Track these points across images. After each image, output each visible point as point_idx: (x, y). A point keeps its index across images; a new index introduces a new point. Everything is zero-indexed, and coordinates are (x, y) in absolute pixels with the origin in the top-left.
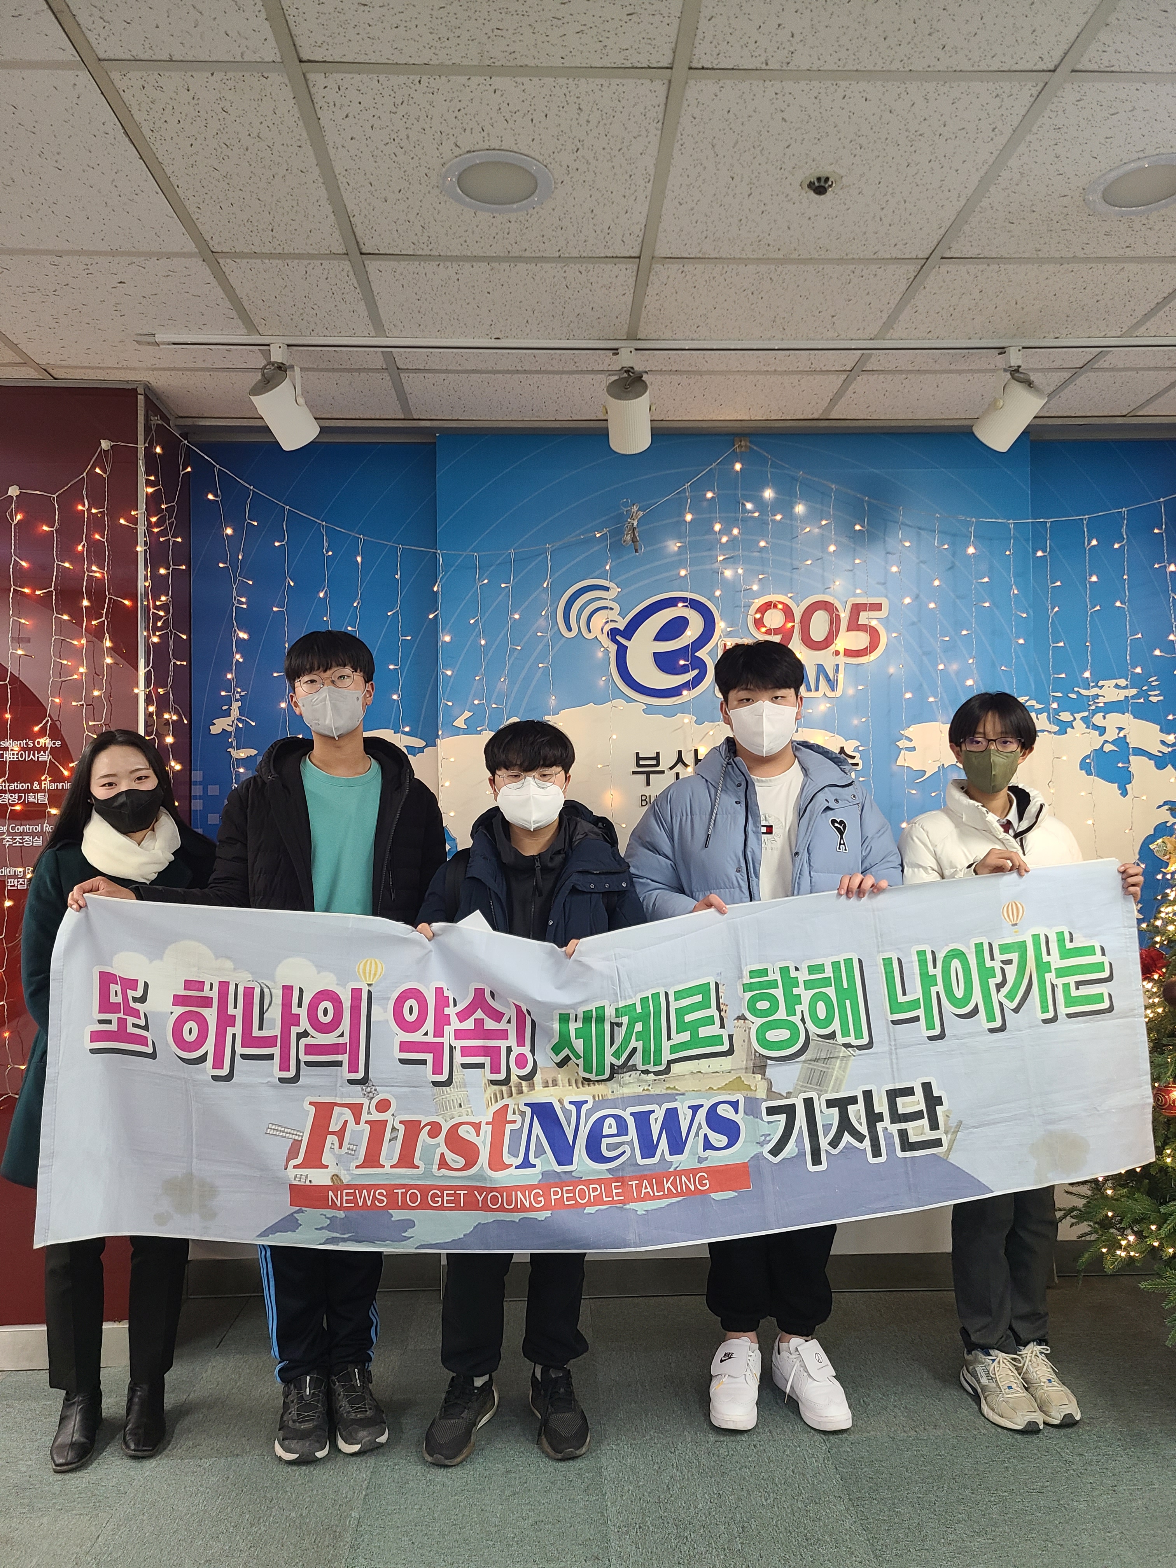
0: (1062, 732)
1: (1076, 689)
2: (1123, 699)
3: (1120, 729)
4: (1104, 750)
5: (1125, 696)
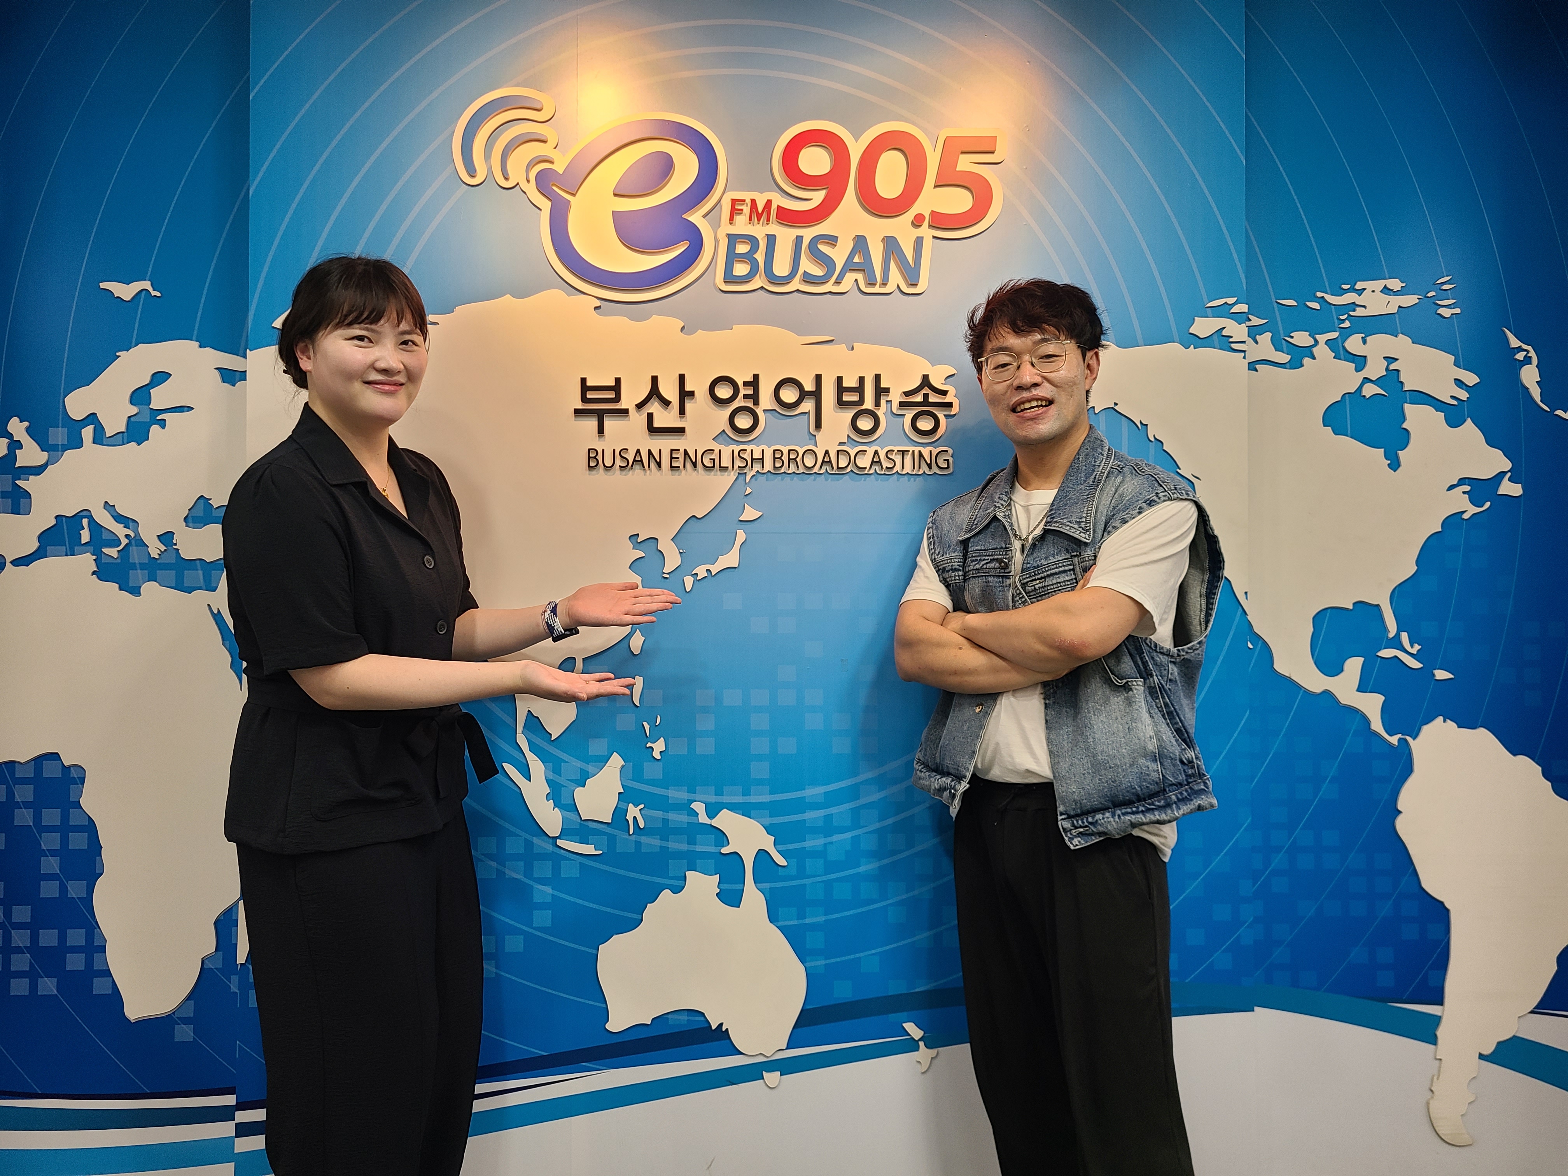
0: (1295, 364)
2: (1396, 312)
3: (1391, 360)
4: (1363, 394)
5: (1400, 307)
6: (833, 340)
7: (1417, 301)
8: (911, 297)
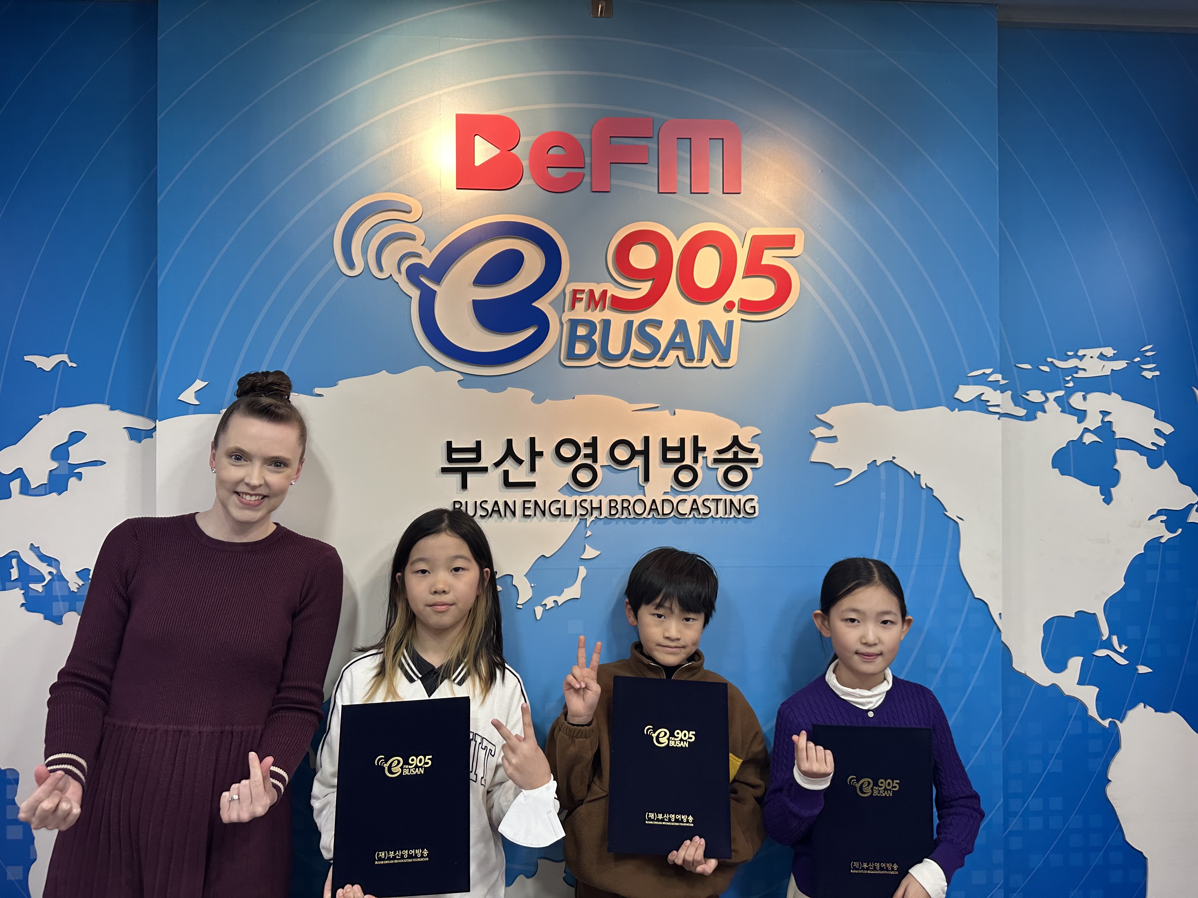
0: (1030, 417)
1: (1049, 360)
2: (1109, 374)
3: (1105, 413)
4: (1084, 442)
5: (1112, 370)
6: (658, 407)
7: (1126, 365)
8: (722, 370)
